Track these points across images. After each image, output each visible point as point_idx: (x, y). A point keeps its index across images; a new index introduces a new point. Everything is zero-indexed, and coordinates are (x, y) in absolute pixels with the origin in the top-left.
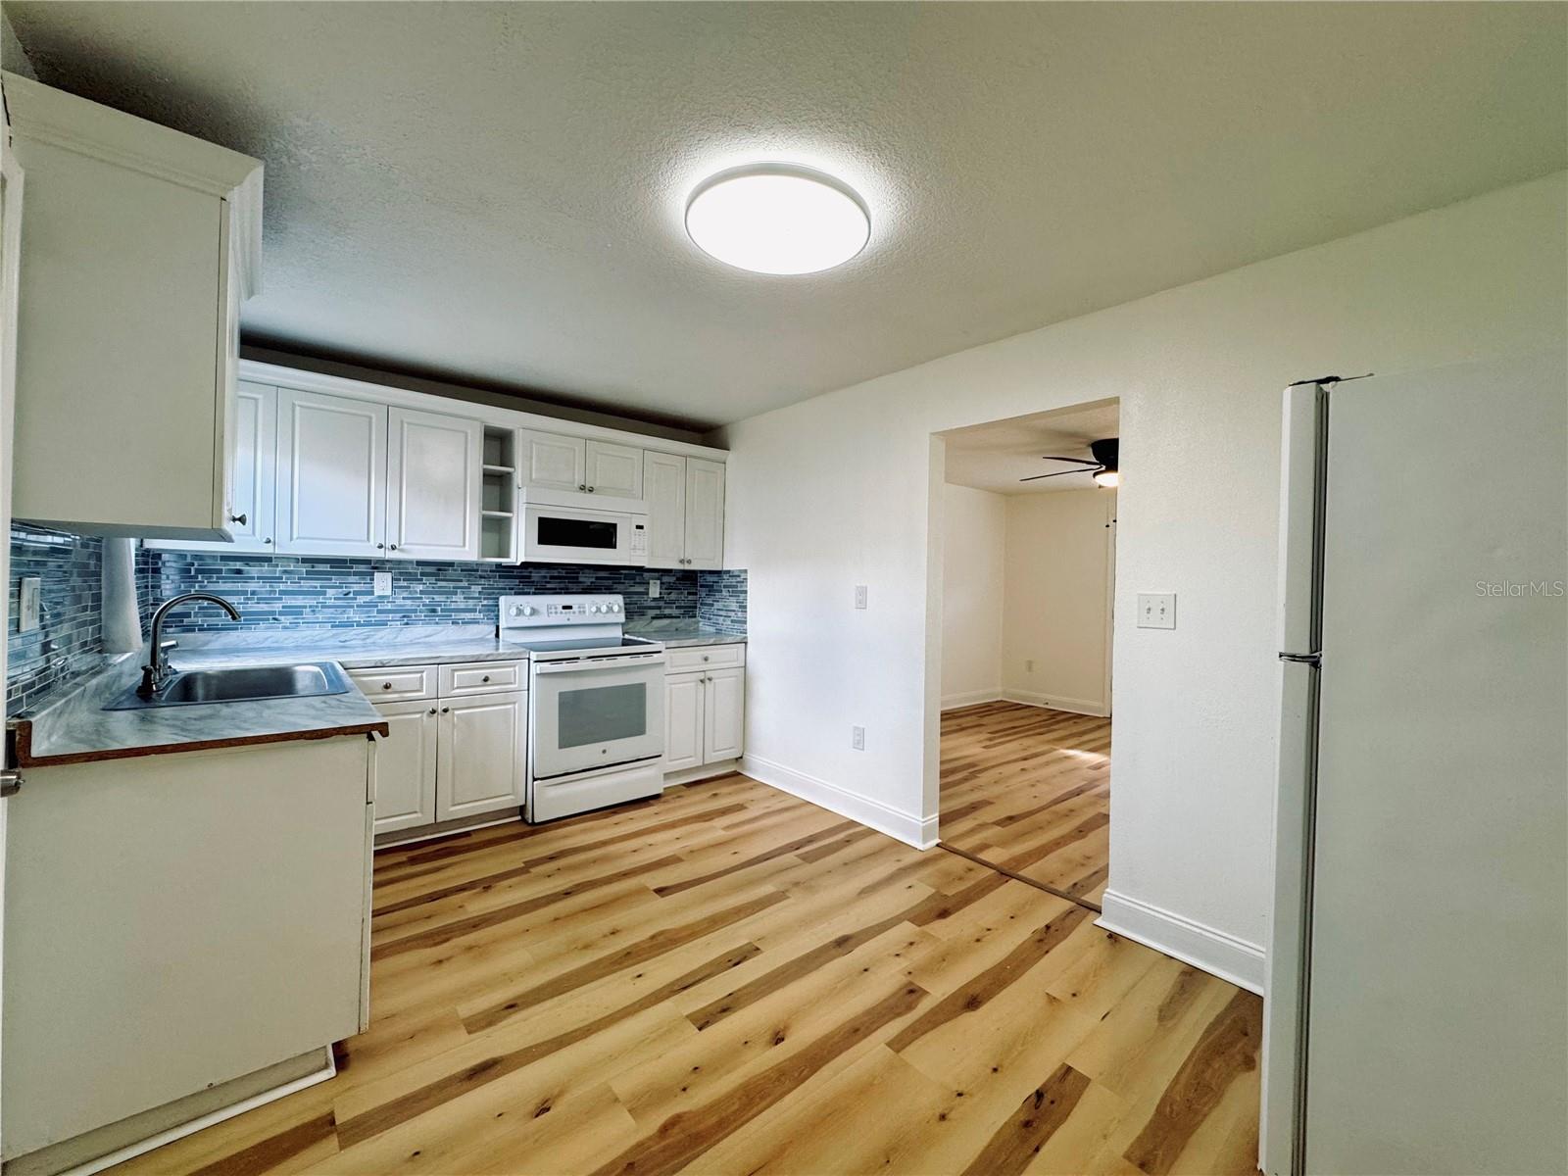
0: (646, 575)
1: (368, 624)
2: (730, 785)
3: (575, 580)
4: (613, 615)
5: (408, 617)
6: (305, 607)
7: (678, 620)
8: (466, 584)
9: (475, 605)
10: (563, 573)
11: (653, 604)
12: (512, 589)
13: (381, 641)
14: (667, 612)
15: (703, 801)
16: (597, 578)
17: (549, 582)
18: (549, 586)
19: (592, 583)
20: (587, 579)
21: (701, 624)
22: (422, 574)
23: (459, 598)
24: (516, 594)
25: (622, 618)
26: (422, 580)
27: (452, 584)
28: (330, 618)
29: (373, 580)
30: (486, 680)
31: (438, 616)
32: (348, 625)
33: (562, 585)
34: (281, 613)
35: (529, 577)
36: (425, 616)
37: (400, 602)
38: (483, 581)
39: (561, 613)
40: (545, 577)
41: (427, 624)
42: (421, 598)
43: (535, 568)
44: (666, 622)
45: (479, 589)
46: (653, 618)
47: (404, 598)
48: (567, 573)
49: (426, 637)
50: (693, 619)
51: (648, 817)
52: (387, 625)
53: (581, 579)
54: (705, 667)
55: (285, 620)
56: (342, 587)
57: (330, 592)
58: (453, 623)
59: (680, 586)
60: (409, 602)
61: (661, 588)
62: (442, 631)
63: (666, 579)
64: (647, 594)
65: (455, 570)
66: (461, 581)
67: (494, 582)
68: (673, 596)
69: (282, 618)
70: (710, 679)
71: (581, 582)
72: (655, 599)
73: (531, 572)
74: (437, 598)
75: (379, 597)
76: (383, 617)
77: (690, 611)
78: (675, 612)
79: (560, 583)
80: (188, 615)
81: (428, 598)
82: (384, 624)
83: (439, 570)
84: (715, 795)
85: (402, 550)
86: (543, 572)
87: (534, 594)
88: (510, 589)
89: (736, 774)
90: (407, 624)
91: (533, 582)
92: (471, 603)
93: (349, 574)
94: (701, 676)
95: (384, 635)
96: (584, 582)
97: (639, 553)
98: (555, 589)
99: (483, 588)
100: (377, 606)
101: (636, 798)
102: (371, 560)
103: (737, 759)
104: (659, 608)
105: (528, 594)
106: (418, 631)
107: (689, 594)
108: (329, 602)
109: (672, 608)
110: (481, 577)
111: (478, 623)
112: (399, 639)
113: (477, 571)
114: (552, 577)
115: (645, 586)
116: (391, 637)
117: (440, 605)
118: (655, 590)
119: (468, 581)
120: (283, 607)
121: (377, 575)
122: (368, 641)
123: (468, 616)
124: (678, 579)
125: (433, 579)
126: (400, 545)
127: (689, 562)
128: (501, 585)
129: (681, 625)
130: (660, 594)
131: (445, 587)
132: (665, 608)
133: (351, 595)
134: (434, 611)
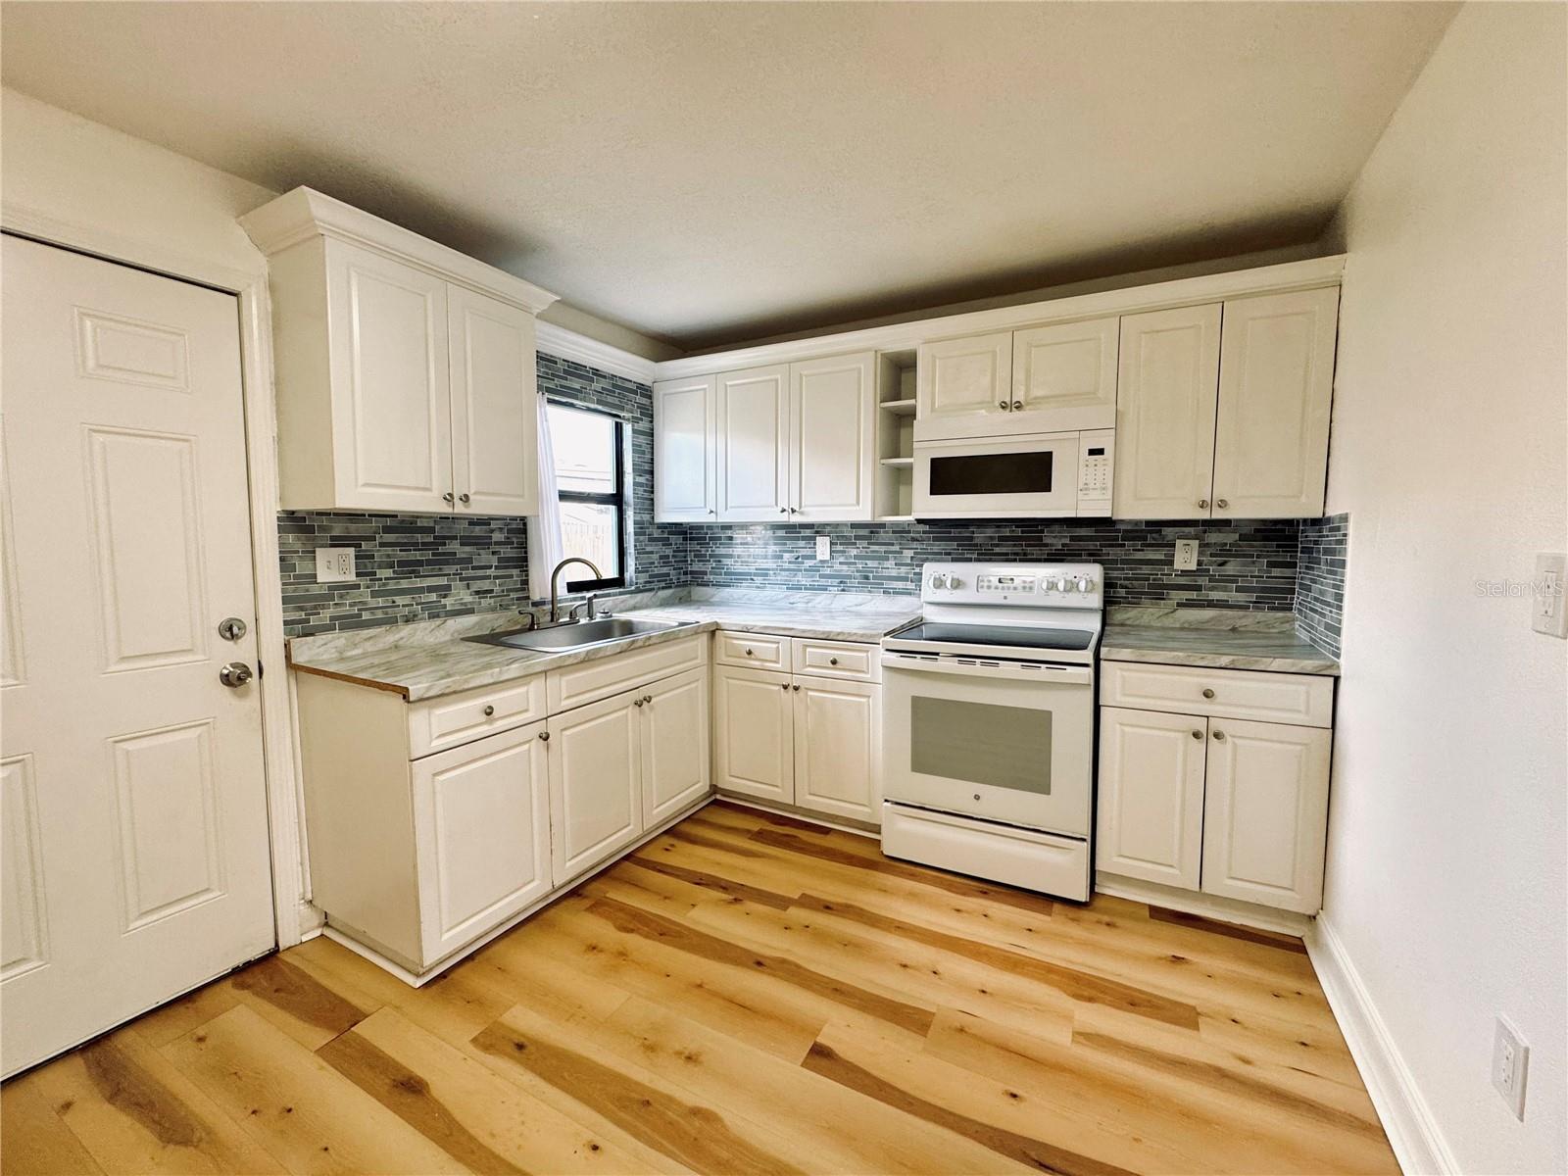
0: (1168, 531)
1: (812, 588)
2: (1254, 962)
3: (1039, 543)
4: (1080, 596)
5: (845, 583)
6: (769, 570)
7: (1241, 613)
8: (896, 548)
9: (908, 573)
10: (1019, 532)
11: (1182, 581)
12: (949, 554)
13: (820, 606)
14: (1215, 595)
15: (1136, 958)
16: (1072, 538)
17: (997, 545)
18: (997, 550)
19: (1063, 545)
20: (1055, 540)
21: (1297, 624)
22: (857, 537)
23: (890, 563)
24: (954, 560)
25: (1096, 600)
26: (855, 544)
27: (883, 548)
28: (786, 580)
29: (815, 544)
30: (834, 662)
31: (870, 584)
32: (798, 588)
33: (1017, 549)
34: (755, 575)
35: (971, 538)
36: (858, 583)
37: (837, 567)
38: (915, 545)
39: (996, 588)
40: (992, 538)
41: (861, 591)
42: (855, 563)
43: (979, 526)
44: (1208, 613)
45: (910, 553)
46: (1179, 605)
47: (841, 563)
48: (1022, 532)
49: (857, 605)
50: (1289, 614)
51: (1008, 926)
52: (826, 590)
53: (1046, 541)
54: (1206, 707)
55: (758, 580)
56: (793, 552)
57: (786, 556)
58: (884, 592)
59: (1248, 551)
60: (845, 567)
61: (1200, 553)
62: (872, 600)
63: (1214, 537)
64: (1171, 563)
65: (887, 532)
66: (893, 544)
67: (927, 545)
68: (1231, 568)
69: (755, 578)
70: (1217, 736)
71: (1046, 545)
72: (1185, 573)
73: (973, 532)
74: (870, 564)
75: (821, 561)
76: (823, 582)
77: (1278, 598)
78: (1234, 596)
79: (1015, 545)
80: (705, 573)
81: (862, 563)
82: (824, 588)
83: (872, 532)
84: (1177, 960)
85: (802, 513)
86: (990, 532)
87: (978, 560)
88: (946, 554)
89: (1298, 947)
90: (843, 590)
91: (976, 545)
92: (903, 569)
93: (798, 539)
94: (1200, 725)
95: (821, 600)
96: (1052, 545)
97: (1093, 495)
98: (1007, 554)
99: (915, 553)
100: (819, 571)
101: (1030, 888)
102: (813, 525)
103: (1310, 917)
104: (1198, 588)
105: (969, 560)
106: (851, 599)
107: (1271, 565)
108: (786, 566)
109: (1225, 589)
110: (914, 539)
111: (910, 594)
112: (833, 606)
113: (909, 532)
114: (1001, 539)
115: (1165, 550)
116: (829, 602)
117: (872, 572)
118: (1186, 557)
119: (900, 544)
120: (756, 569)
121: (819, 539)
122: (810, 605)
123: (900, 585)
124: (1242, 538)
125: (865, 543)
126: (800, 507)
127: (1223, 504)
128: (936, 549)
129: (1244, 622)
130: (1199, 563)
131: (877, 552)
132: (1212, 589)
133: (800, 560)
134: (867, 578)
